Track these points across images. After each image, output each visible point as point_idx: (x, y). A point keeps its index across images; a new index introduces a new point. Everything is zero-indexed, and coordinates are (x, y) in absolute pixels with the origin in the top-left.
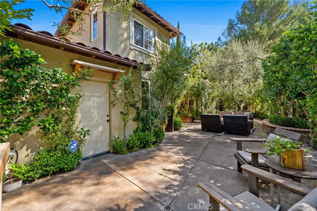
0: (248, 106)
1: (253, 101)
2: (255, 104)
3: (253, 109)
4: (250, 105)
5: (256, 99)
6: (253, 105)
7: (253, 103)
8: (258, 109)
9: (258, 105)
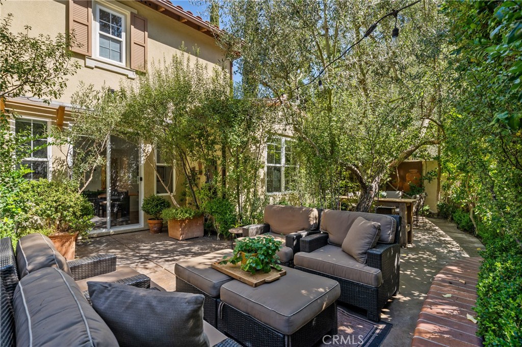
0: (426, 182)
1: (439, 165)
2: (445, 175)
3: (438, 191)
4: (430, 179)
5: (448, 161)
6: (439, 179)
7: (441, 171)
8: (452, 193)
9: (454, 179)
